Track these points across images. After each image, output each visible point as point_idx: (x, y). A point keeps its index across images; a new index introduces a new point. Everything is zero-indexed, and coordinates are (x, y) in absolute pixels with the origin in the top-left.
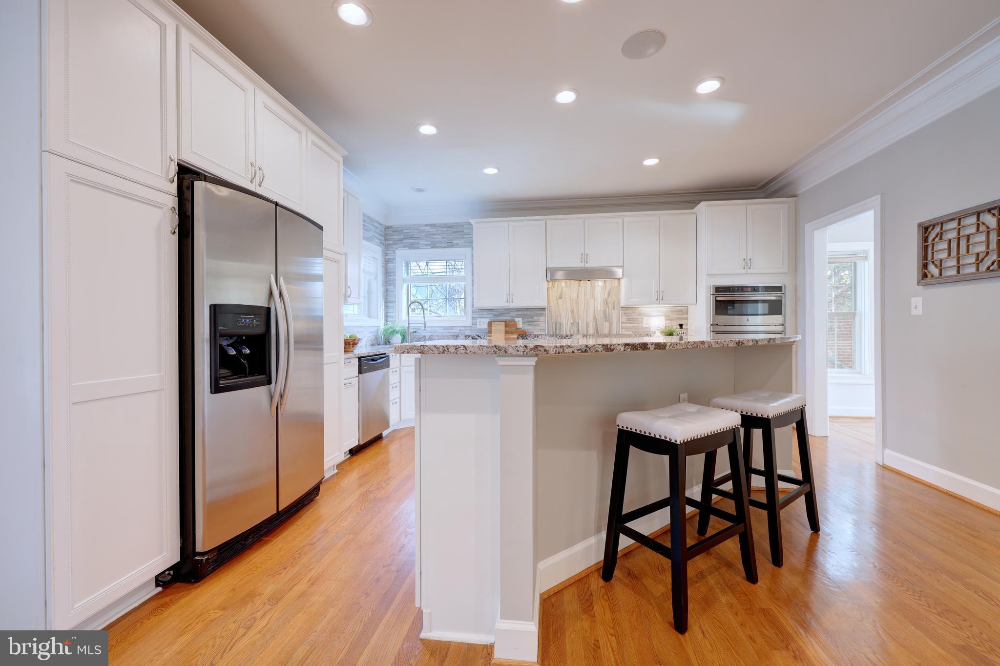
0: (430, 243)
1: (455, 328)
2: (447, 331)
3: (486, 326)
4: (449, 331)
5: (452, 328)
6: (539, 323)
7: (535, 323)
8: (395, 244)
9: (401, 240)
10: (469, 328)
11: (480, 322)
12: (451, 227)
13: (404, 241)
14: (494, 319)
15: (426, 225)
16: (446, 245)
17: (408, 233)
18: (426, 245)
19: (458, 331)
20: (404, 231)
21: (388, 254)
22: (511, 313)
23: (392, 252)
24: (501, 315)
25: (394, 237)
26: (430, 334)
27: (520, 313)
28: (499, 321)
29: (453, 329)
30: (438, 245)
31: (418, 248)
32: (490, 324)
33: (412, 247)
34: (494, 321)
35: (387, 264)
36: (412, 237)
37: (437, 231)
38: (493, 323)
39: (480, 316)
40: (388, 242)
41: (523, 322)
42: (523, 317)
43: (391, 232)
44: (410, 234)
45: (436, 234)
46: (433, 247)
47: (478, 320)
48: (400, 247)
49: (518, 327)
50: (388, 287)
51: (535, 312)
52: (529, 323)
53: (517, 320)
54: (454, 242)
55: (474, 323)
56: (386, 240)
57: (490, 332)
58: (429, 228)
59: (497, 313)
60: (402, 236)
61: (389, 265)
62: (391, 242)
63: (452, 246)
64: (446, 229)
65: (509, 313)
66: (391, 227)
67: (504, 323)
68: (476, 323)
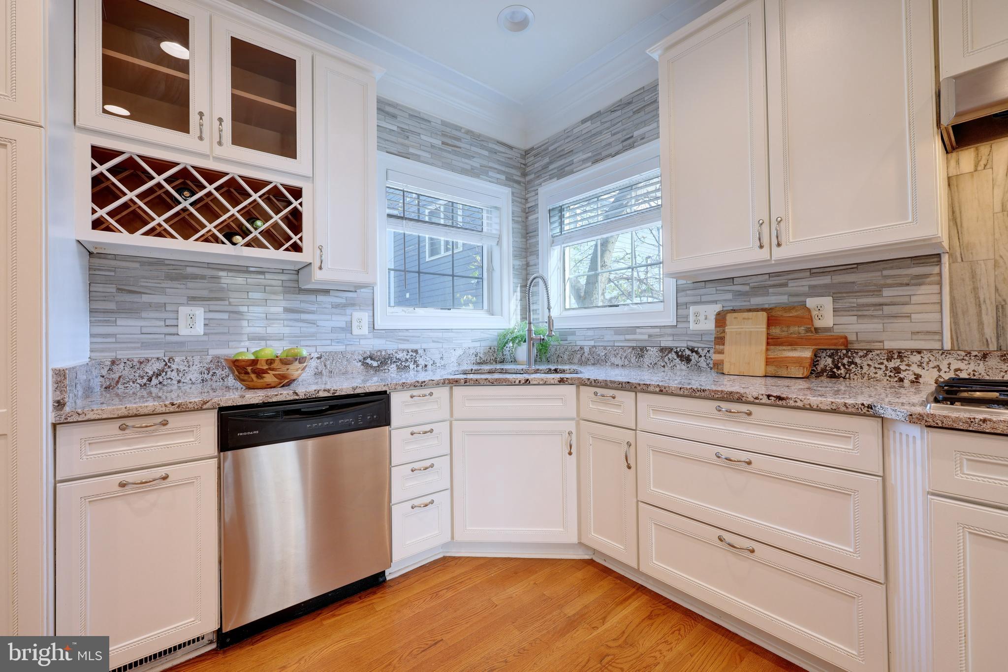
0: (590, 154)
1: (638, 330)
2: (622, 338)
3: (710, 325)
4: (628, 337)
5: (633, 330)
6: (907, 309)
7: (887, 310)
8: (538, 177)
9: (546, 167)
10: (669, 331)
11: (697, 315)
12: (630, 103)
13: (551, 167)
14: (737, 304)
15: (584, 121)
16: (620, 147)
17: (556, 149)
18: (584, 161)
19: (646, 337)
20: (551, 148)
21: (529, 200)
22: (791, 284)
23: (533, 194)
24: (760, 289)
25: (536, 165)
26: (592, 343)
27: (826, 280)
28: (750, 310)
29: (635, 334)
30: (604, 154)
31: (572, 172)
32: (721, 320)
33: (562, 173)
34: (734, 311)
35: (527, 218)
36: (561, 157)
37: (602, 123)
38: (729, 317)
39: (698, 299)
40: (528, 178)
41: (835, 310)
42: (837, 293)
43: (532, 158)
44: (559, 150)
45: (600, 133)
46: (596, 162)
47: (692, 309)
48: (545, 181)
49: (818, 324)
50: (530, 259)
51: (885, 273)
52: (860, 312)
53: (811, 302)
54: (636, 134)
55: (682, 318)
56: (524, 175)
57: (720, 340)
58: (588, 124)
59: (747, 288)
60: (547, 160)
61: (530, 218)
62: (532, 176)
63: (632, 146)
64: (618, 113)
65: (785, 285)
66: (532, 149)
67: (763, 316)
68: (687, 316)
